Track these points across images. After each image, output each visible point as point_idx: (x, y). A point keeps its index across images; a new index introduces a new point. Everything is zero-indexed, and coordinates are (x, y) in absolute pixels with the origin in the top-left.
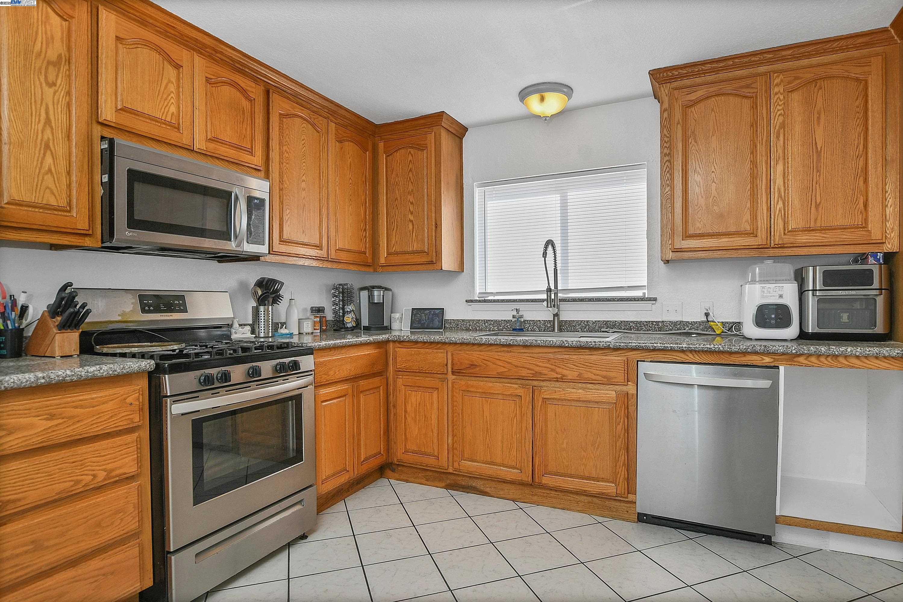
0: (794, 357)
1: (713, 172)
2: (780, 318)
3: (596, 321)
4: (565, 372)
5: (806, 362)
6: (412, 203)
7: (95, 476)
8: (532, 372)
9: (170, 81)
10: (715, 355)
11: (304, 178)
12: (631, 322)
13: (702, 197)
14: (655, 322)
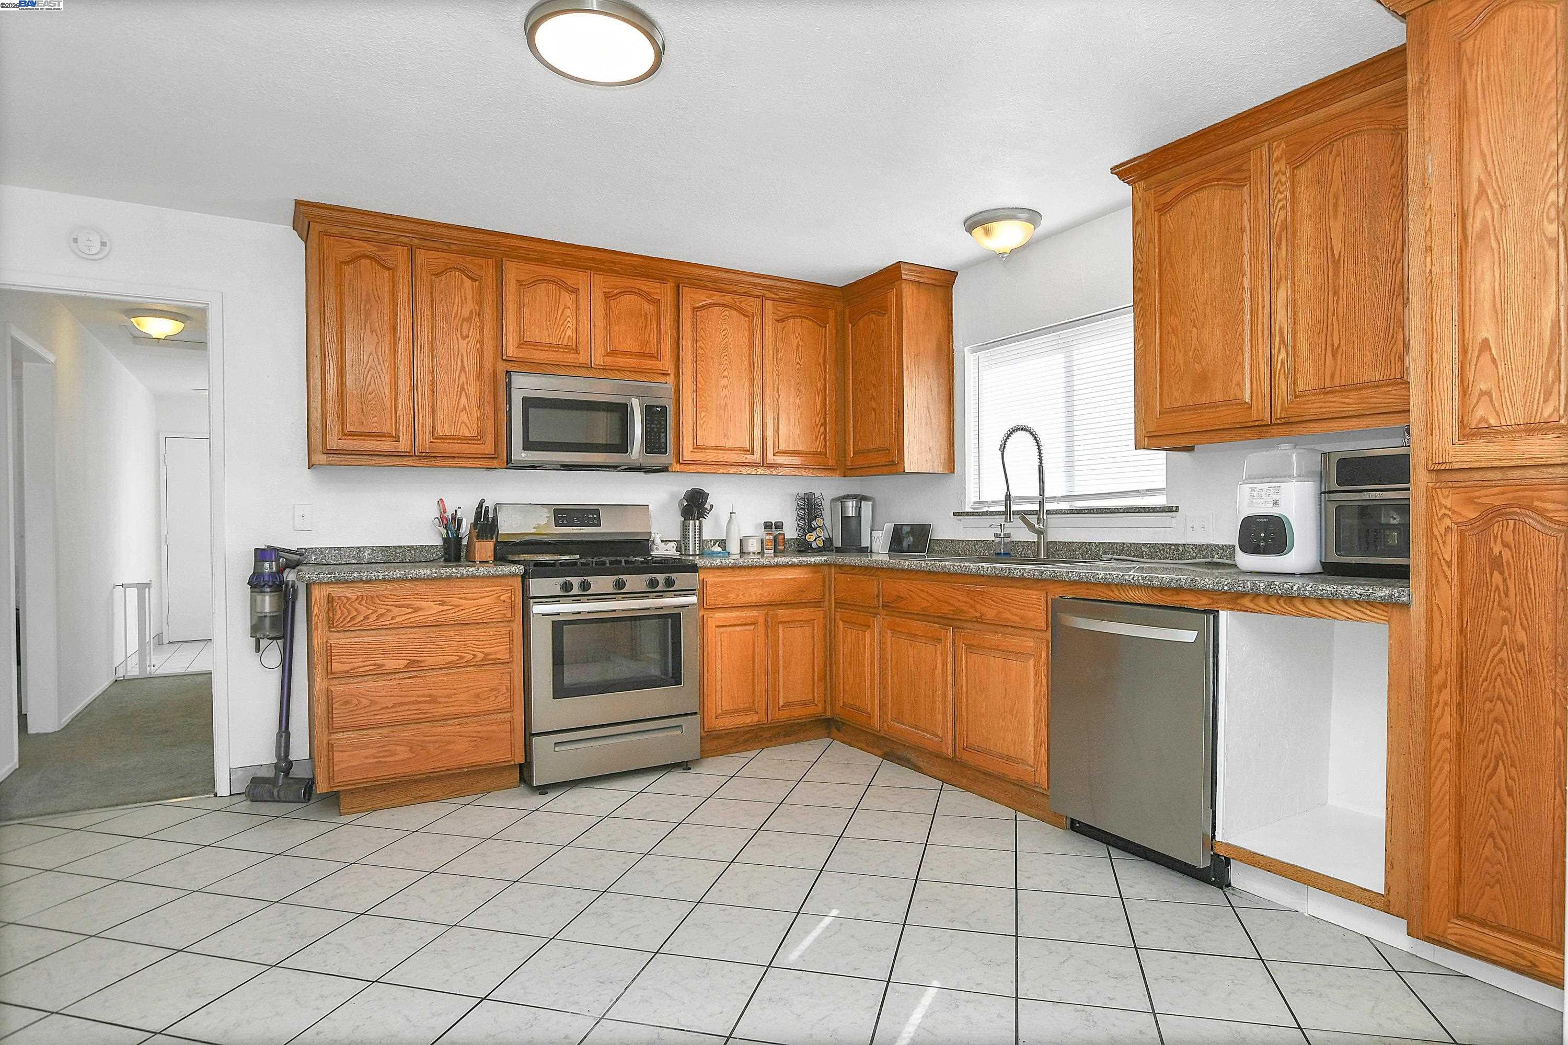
0: (1237, 598)
1: (1193, 310)
2: (1272, 539)
3: (1099, 543)
4: (985, 610)
5: (1251, 605)
6: (874, 385)
7: (475, 656)
8: (952, 608)
9: (566, 307)
10: (1150, 591)
11: (726, 373)
12: (1144, 544)
13: (1180, 351)
14: (1173, 545)
